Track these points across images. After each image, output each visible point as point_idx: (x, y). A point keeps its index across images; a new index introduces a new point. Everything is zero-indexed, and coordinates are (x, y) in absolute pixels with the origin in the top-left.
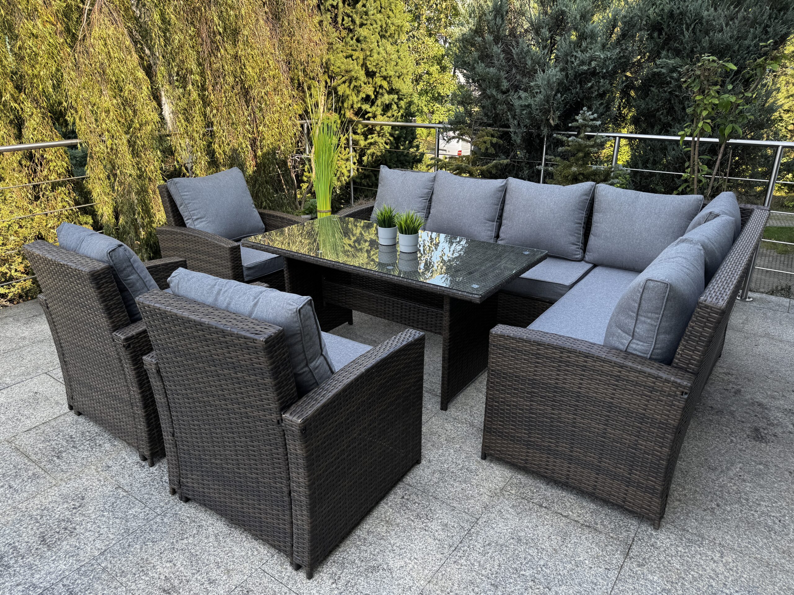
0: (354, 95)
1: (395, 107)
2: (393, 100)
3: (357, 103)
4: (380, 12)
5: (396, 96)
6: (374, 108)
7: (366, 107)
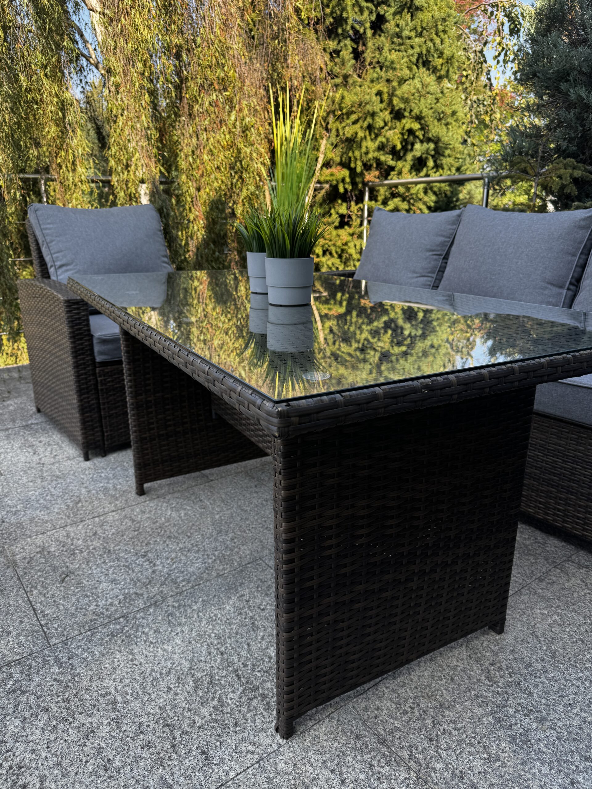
0: (368, 138)
1: (431, 163)
2: (427, 152)
3: (374, 151)
4: (420, 35)
5: (432, 146)
6: (400, 164)
7: (387, 159)
